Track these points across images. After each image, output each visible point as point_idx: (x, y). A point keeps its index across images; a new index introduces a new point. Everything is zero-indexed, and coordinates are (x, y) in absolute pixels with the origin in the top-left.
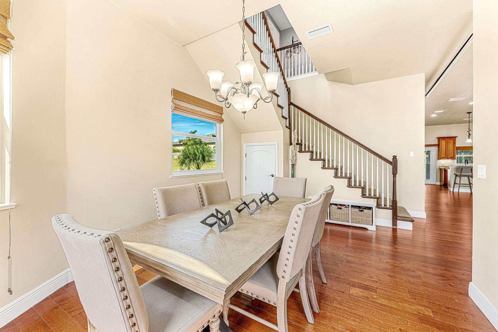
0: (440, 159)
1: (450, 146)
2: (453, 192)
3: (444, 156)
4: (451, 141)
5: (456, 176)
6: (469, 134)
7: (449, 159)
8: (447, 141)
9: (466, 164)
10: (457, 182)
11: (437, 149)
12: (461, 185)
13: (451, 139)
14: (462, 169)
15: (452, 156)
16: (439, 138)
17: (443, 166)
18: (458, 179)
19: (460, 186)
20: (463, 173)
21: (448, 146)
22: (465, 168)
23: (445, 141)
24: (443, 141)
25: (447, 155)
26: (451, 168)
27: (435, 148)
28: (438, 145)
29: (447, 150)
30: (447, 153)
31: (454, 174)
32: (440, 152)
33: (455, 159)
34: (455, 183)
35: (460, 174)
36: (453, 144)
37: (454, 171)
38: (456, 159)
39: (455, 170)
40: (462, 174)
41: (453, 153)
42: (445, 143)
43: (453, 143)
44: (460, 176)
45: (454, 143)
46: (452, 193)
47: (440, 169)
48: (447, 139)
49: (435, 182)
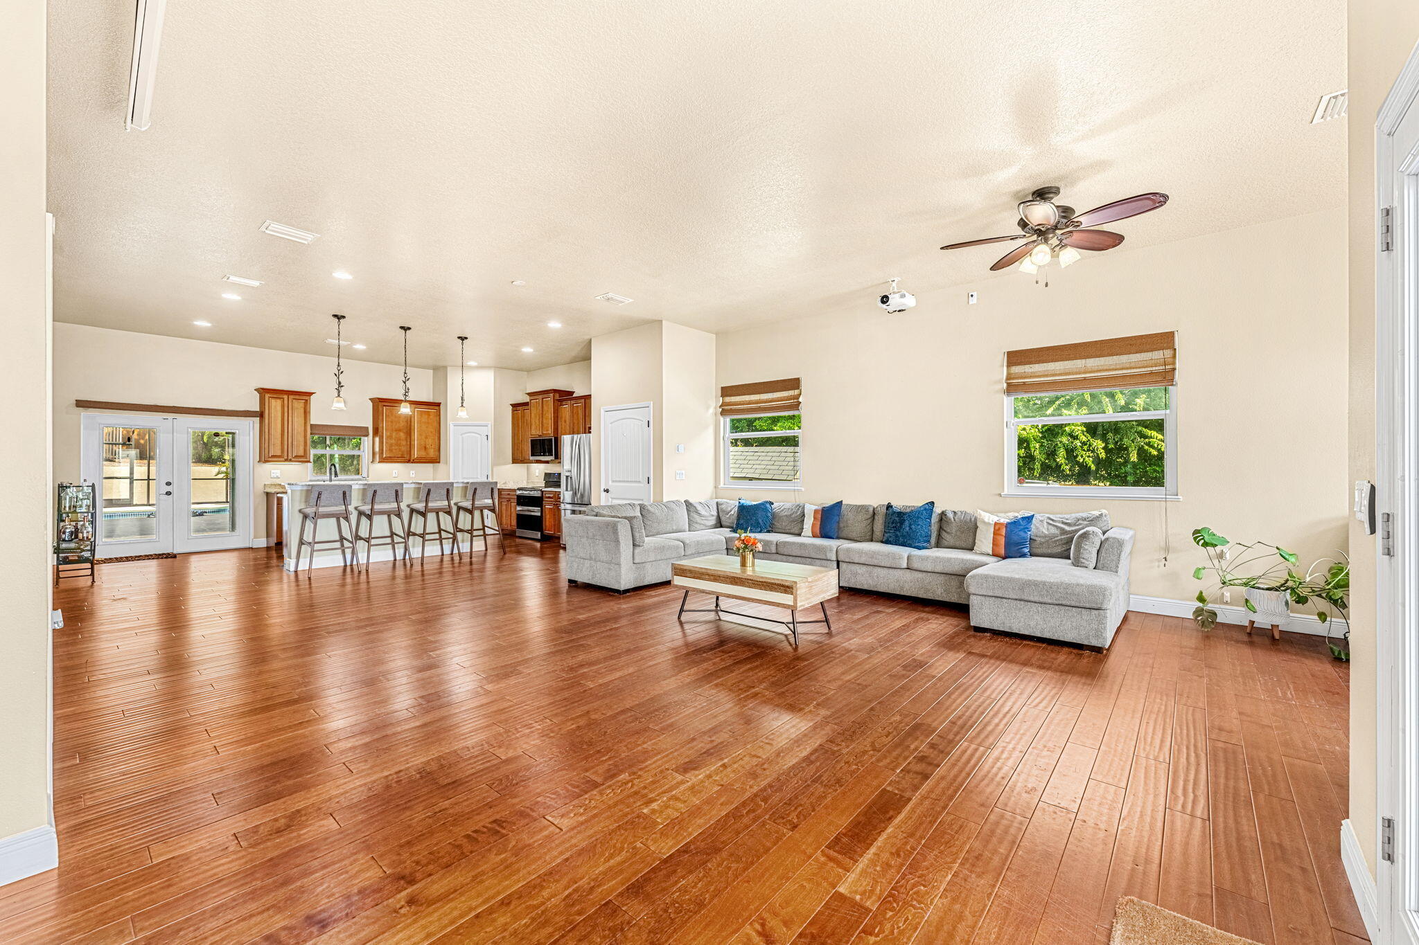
0: (266, 461)
1: (296, 419)
2: (296, 572)
3: (279, 453)
4: (299, 405)
5: (305, 517)
6: (340, 383)
7: (291, 460)
8: (286, 402)
9: (333, 477)
10: (308, 537)
11: (257, 426)
12: (317, 547)
13: (297, 397)
14: (320, 494)
15: (301, 453)
16: (263, 392)
17: (275, 485)
18: (309, 525)
19: (313, 551)
20: (324, 506)
21: (290, 418)
22: (326, 490)
23: (279, 402)
24: (273, 402)
25: (286, 447)
26: (289, 491)
27: (251, 423)
28: (261, 415)
29: (286, 431)
30: (286, 443)
31: (300, 511)
32: (267, 437)
33: (309, 462)
34: (301, 543)
35: (314, 509)
36: (303, 415)
37: (300, 502)
38: (312, 460)
39: (303, 500)
40: (321, 509)
41: (302, 443)
42: (279, 408)
43: (302, 410)
44: (316, 516)
45: (306, 413)
46: (292, 574)
47: (268, 494)
48: (286, 397)
49: (252, 537)
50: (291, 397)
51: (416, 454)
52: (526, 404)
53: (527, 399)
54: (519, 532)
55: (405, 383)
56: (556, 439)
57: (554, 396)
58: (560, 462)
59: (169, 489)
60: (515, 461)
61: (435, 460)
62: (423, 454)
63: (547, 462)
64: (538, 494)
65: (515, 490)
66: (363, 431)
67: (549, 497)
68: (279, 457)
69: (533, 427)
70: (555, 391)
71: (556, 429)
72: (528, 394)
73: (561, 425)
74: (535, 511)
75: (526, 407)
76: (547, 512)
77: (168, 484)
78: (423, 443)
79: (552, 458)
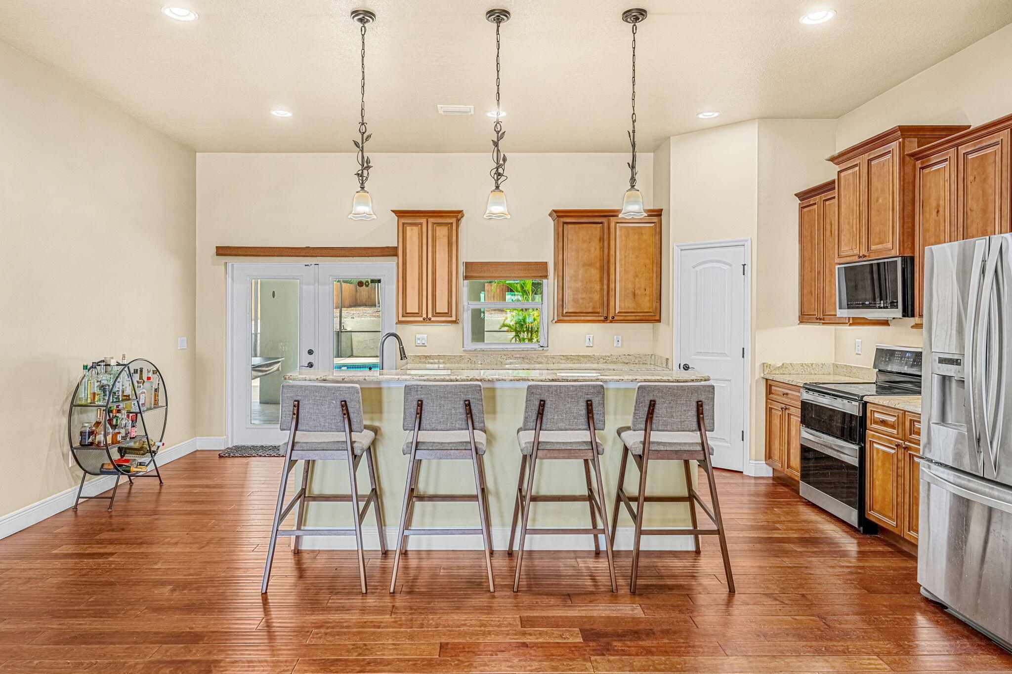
0: (403, 321)
3: (416, 309)
7: (430, 320)
8: (424, 229)
13: (441, 220)
15: (445, 308)
16: (402, 216)
21: (434, 255)
23: (416, 230)
24: (410, 230)
29: (425, 274)
30: (426, 292)
36: (446, 247)
42: (416, 239)
43: (448, 241)
45: (452, 244)
48: (424, 221)
50: (431, 220)
51: (619, 304)
52: (829, 186)
53: (830, 173)
54: (806, 490)
55: (496, 144)
56: (909, 263)
57: (902, 147)
58: (918, 326)
59: (311, 358)
60: (805, 317)
61: (653, 316)
62: (630, 305)
63: (885, 323)
64: (853, 408)
65: (796, 387)
66: (539, 270)
67: (883, 423)
68: (417, 313)
69: (845, 238)
70: (906, 131)
71: (908, 233)
72: (832, 159)
73: (925, 220)
74: (848, 453)
75: (829, 195)
76: (877, 463)
77: (310, 352)
78: (630, 286)
79: (897, 313)
